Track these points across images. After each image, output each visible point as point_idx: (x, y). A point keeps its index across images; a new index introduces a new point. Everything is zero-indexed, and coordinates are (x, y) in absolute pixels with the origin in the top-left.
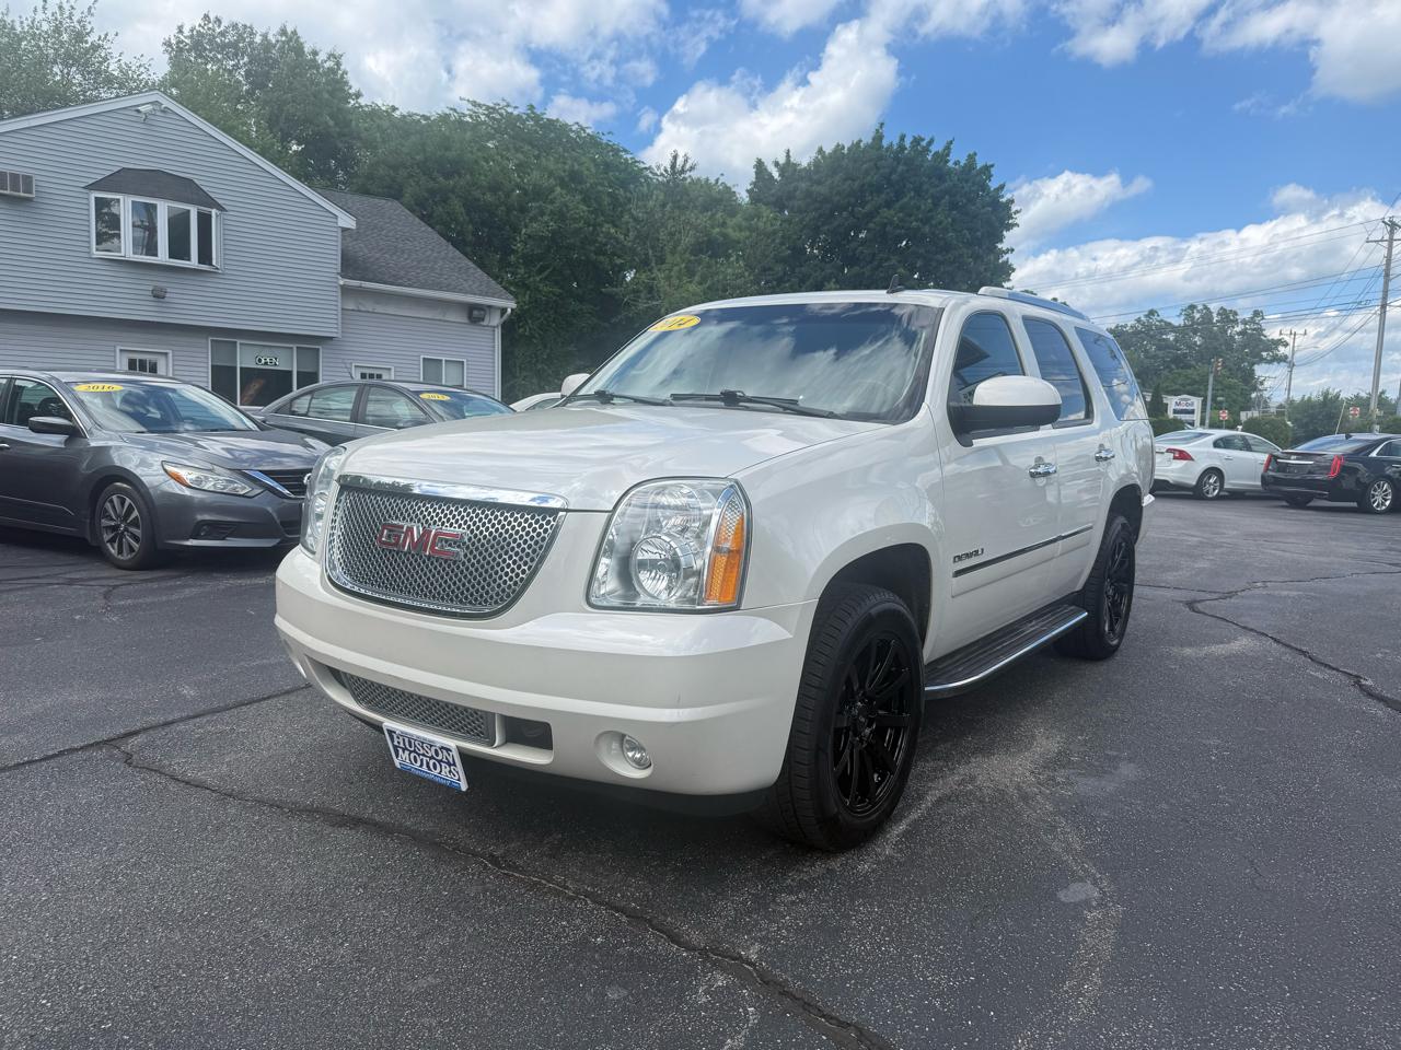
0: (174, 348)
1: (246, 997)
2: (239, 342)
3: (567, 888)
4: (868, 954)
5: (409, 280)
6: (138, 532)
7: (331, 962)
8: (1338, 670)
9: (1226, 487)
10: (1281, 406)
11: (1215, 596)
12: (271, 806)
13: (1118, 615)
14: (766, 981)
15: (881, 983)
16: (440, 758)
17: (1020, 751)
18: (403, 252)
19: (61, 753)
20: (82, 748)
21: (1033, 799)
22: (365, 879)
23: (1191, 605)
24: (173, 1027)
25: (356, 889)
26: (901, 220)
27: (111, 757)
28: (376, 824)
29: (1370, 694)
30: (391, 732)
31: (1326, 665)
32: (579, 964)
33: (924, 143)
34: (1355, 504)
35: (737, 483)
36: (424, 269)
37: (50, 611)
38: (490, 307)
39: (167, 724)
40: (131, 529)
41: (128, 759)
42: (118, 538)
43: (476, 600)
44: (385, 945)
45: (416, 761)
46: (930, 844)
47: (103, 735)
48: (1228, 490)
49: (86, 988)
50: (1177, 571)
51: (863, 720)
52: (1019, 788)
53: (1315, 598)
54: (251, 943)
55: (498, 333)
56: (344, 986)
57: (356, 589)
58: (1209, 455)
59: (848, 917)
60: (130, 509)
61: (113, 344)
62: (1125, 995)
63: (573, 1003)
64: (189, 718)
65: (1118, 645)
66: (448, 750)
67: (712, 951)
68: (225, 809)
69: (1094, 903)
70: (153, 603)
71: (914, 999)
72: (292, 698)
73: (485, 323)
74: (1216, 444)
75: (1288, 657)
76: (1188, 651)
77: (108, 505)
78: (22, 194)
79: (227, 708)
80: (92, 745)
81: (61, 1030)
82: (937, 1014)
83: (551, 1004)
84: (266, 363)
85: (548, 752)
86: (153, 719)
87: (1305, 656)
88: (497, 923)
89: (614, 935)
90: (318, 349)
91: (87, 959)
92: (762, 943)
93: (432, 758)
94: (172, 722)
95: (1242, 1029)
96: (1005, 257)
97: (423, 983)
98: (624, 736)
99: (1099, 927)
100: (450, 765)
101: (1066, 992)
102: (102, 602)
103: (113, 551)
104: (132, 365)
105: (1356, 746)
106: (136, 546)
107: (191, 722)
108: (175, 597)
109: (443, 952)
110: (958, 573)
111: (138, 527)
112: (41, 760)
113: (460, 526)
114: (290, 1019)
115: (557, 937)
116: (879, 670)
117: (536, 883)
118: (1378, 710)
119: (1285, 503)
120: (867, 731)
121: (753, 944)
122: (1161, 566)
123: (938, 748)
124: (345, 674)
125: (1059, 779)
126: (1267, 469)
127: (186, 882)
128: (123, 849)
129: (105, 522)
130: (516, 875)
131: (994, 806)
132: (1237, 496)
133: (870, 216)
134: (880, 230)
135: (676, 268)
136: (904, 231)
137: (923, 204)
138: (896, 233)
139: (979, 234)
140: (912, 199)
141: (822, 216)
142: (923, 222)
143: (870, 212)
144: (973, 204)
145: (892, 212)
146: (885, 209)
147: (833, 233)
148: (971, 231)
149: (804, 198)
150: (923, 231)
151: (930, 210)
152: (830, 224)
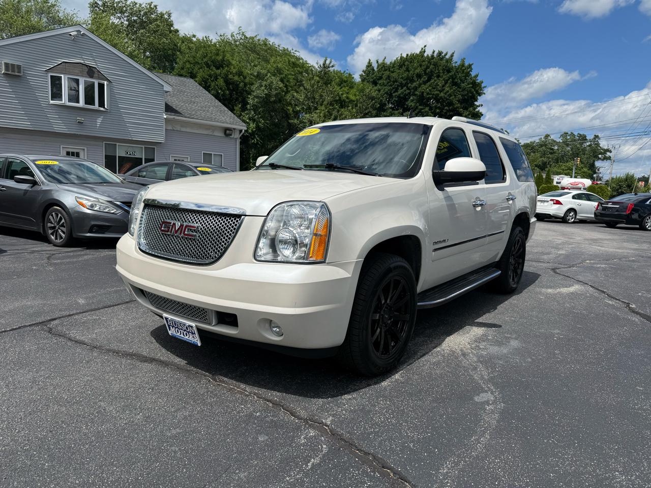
0: (88, 146)
1: (92, 436)
2: (118, 144)
3: (246, 391)
4: (382, 423)
5: (197, 116)
6: (64, 229)
7: (133, 422)
8: (619, 300)
9: (577, 217)
10: (607, 181)
11: (566, 266)
12: (114, 352)
13: (516, 273)
14: (333, 434)
15: (386, 435)
16: (188, 331)
17: (464, 334)
18: (194, 103)
19: (20, 328)
20: (30, 325)
21: (468, 355)
22: (153, 386)
23: (554, 270)
24: (57, 449)
25: (148, 389)
26: (430, 90)
27: (43, 330)
28: (161, 361)
29: (633, 311)
30: (166, 319)
31: (614, 298)
32: (247, 424)
33: (443, 55)
34: (638, 226)
35: (325, 204)
36: (204, 111)
37: (22, 265)
38: (234, 129)
39: (70, 315)
40: (61, 228)
41: (50, 331)
42: (55, 233)
43: (203, 257)
44: (159, 415)
45: (178, 332)
46: (417, 374)
47: (39, 320)
48: (578, 219)
49: (19, 431)
50: (549, 255)
51: (387, 316)
52: (462, 350)
53: (613, 268)
54: (97, 413)
55: (238, 141)
56: (137, 432)
57: (150, 252)
58: (570, 203)
59: (375, 406)
60: (61, 219)
61: (59, 144)
62: (500, 443)
63: (242, 442)
64: (80, 313)
65: (516, 288)
66: (192, 327)
67: (310, 420)
68: (92, 353)
69: (490, 402)
70: (70, 262)
71: (401, 443)
72: (129, 305)
73: (232, 137)
74: (574, 197)
75: (597, 294)
76: (550, 291)
77: (51, 217)
78: (16, 74)
79: (99, 309)
80: (34, 324)
81: (5, 449)
82: (411, 450)
83: (232, 442)
84: (130, 154)
85: (236, 328)
86: (64, 313)
87: (605, 294)
88: (212, 406)
89: (265, 412)
90: (154, 148)
91: (21, 418)
92: (333, 417)
93: (185, 330)
94: (72, 315)
95: (553, 460)
96: (478, 108)
97: (174, 432)
98: (271, 321)
99: (491, 413)
100: (193, 334)
101: (473, 441)
102: (46, 261)
103: (53, 238)
104: (68, 153)
105: (623, 334)
106: (63, 235)
107: (81, 315)
108: (80, 259)
109: (185, 418)
110: (435, 250)
111: (64, 227)
112: (10, 330)
113: (197, 223)
114: (111, 447)
115: (239, 412)
116: (395, 294)
117: (231, 389)
118: (636, 319)
119: (605, 225)
120: (389, 322)
121: (329, 417)
122: (542, 252)
123: (426, 332)
124: (146, 291)
125: (481, 347)
126: (597, 209)
127: (70, 385)
128: (43, 370)
129: (49, 225)
130: (223, 384)
131: (449, 358)
132: (583, 221)
133: (416, 89)
134: (420, 95)
135: (323, 112)
136: (431, 96)
137: (440, 83)
138: (428, 96)
139: (466, 97)
140: (435, 81)
141: (393, 88)
142: (441, 91)
143: (416, 86)
144: (464, 83)
145: (426, 87)
146: (423, 85)
147: (399, 97)
148: (462, 95)
149: (386, 79)
150: (440, 96)
151: (443, 86)
152: (397, 92)
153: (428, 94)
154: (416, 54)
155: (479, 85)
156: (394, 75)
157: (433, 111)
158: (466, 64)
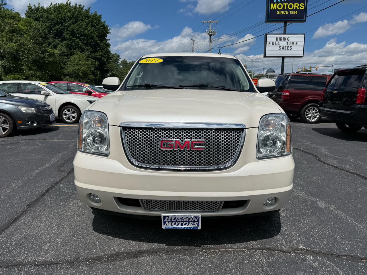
14: (317, 253)
26: (78, 28)
33: (82, 7)
67: (294, 250)
69: (327, 206)
133: (68, 26)
134: (72, 31)
135: (5, 37)
136: (79, 32)
137: (84, 24)
138: (77, 32)
139: (101, 34)
140: (80, 23)
141: (52, 25)
142: (85, 30)
143: (68, 25)
144: (98, 26)
145: (75, 26)
146: (73, 25)
147: (57, 30)
148: (98, 33)
149: (46, 18)
150: (85, 32)
151: (86, 27)
152: (55, 27)
153: (77, 31)
154: (64, 4)
155: (107, 27)
156: (52, 16)
157: (82, 41)
158: (98, 14)
